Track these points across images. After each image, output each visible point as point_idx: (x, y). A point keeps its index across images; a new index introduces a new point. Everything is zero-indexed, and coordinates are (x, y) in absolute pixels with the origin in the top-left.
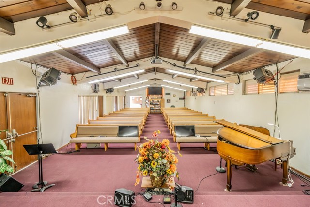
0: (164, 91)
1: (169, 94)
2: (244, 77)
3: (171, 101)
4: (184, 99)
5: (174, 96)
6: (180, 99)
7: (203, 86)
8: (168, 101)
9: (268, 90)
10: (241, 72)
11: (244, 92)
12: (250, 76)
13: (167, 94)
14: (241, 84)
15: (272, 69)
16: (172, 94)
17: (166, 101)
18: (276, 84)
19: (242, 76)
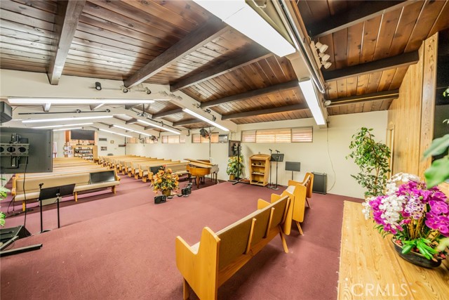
0: (97, 136)
1: (105, 140)
2: (193, 131)
3: (108, 149)
4: (125, 146)
5: (112, 142)
6: (120, 146)
7: (156, 134)
8: (103, 149)
9: (206, 141)
10: (190, 128)
11: (192, 142)
12: (198, 131)
13: (100, 139)
14: (191, 136)
15: (207, 129)
16: (109, 140)
17: (99, 149)
18: (209, 138)
19: (191, 131)
